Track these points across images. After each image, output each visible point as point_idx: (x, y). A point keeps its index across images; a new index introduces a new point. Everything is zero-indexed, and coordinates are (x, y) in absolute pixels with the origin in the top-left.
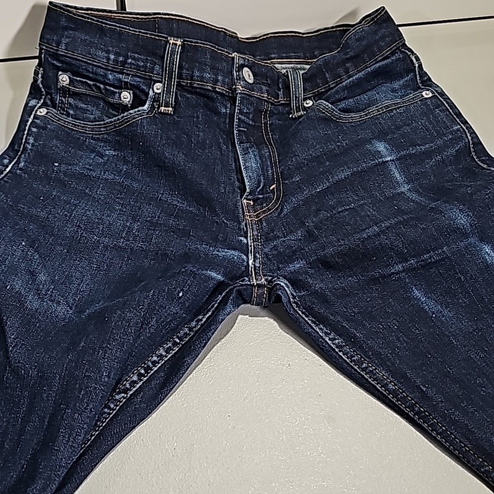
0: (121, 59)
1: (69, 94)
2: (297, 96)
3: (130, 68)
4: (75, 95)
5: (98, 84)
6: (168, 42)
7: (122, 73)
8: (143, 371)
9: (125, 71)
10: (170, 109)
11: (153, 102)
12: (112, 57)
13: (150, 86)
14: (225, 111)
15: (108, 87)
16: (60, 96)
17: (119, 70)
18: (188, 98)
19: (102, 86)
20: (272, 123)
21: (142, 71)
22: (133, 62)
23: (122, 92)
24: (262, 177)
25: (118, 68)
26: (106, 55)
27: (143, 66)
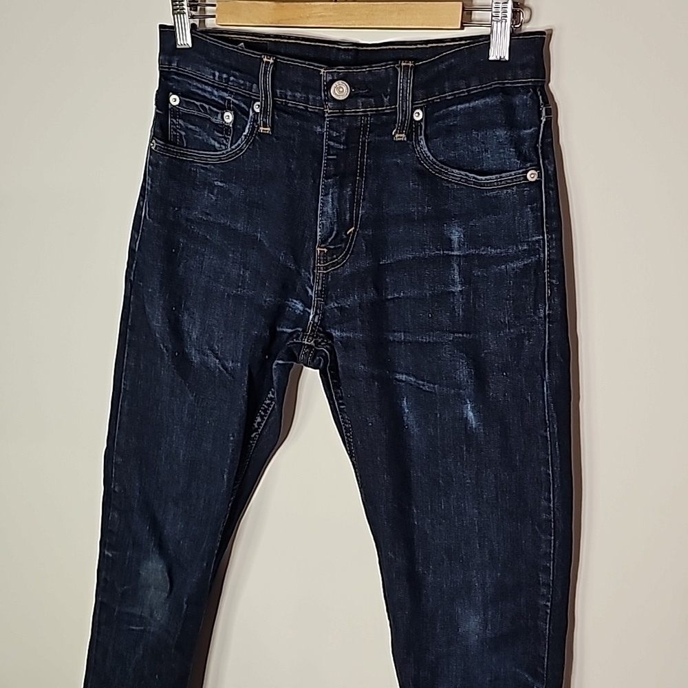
0: (225, 76)
1: (179, 115)
2: (404, 109)
3: (233, 85)
4: (184, 116)
5: (204, 105)
6: (262, 59)
7: (226, 91)
8: (263, 413)
9: (228, 88)
10: (269, 129)
11: (253, 122)
12: (217, 74)
13: (250, 106)
14: (320, 130)
15: (212, 108)
16: (171, 117)
17: (223, 87)
18: (285, 118)
19: (207, 106)
20: (371, 142)
21: (243, 89)
22: (235, 79)
23: (224, 113)
24: (336, 225)
25: (223, 85)
26: (212, 72)
27: (242, 85)
